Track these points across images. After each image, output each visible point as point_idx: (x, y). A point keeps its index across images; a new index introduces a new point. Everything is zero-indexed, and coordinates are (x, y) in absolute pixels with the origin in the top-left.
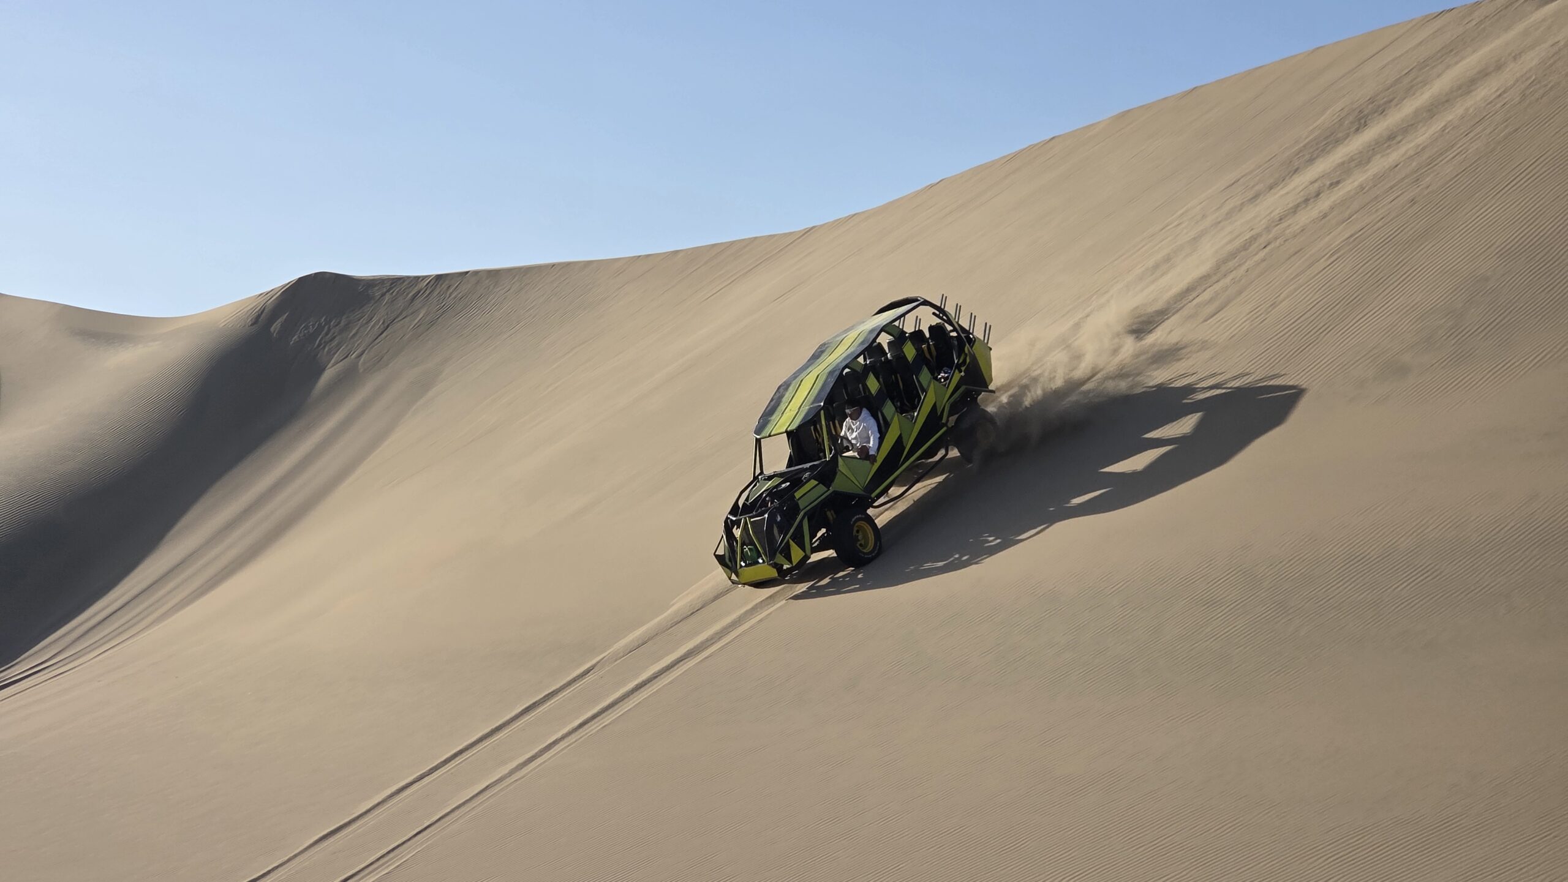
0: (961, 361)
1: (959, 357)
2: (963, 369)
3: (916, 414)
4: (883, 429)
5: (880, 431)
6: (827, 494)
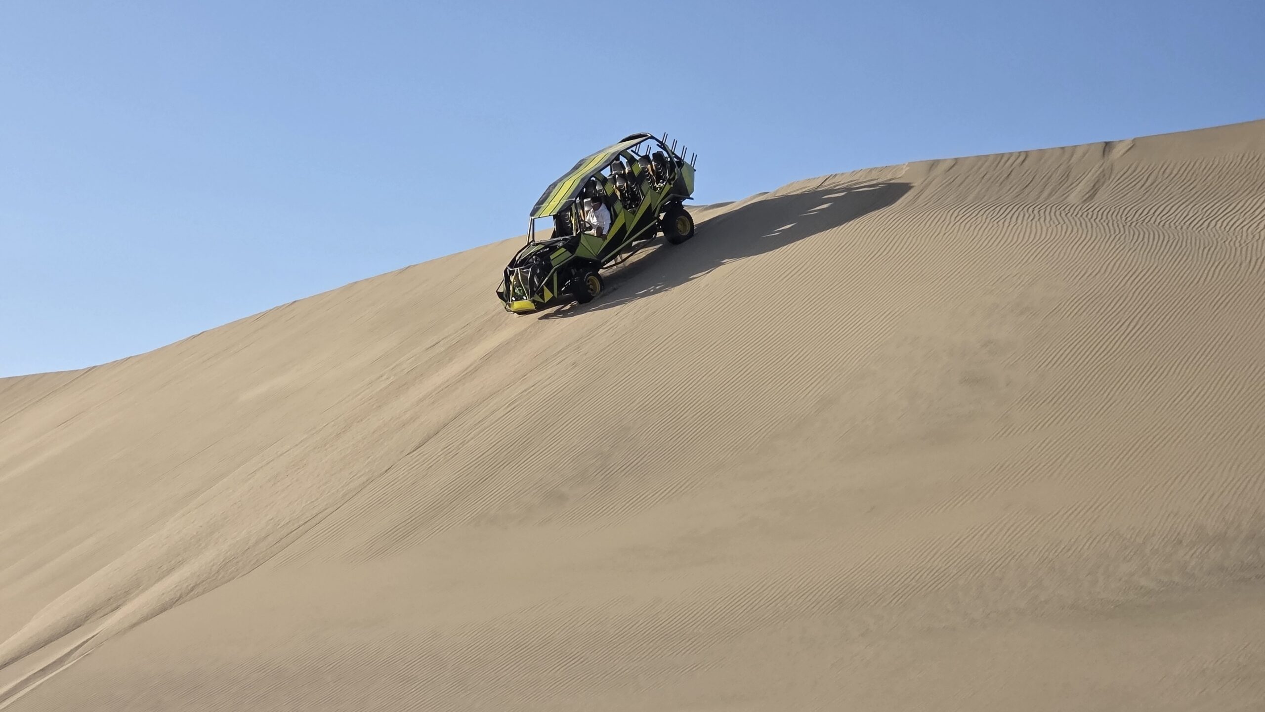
5: (611, 219)
6: (570, 258)
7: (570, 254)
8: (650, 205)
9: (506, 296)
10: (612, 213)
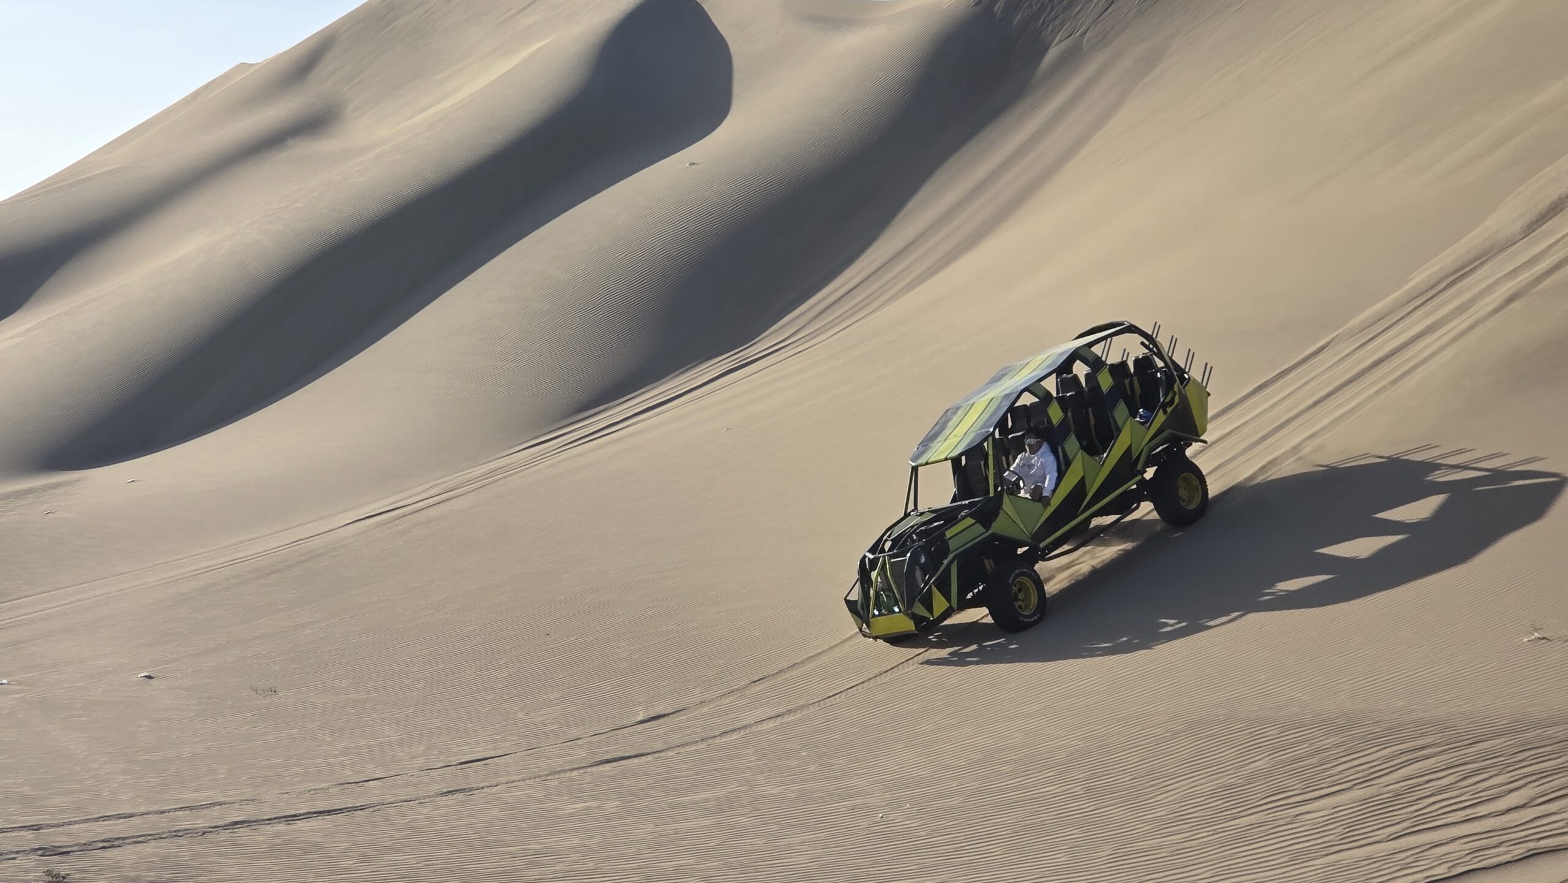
0: (1167, 400)
1: (1166, 395)
2: (1169, 410)
3: (1105, 455)
4: (1063, 467)
5: (1059, 470)
6: (984, 536)
7: (984, 530)
8: (1130, 446)
9: (862, 607)
10: (1061, 458)
